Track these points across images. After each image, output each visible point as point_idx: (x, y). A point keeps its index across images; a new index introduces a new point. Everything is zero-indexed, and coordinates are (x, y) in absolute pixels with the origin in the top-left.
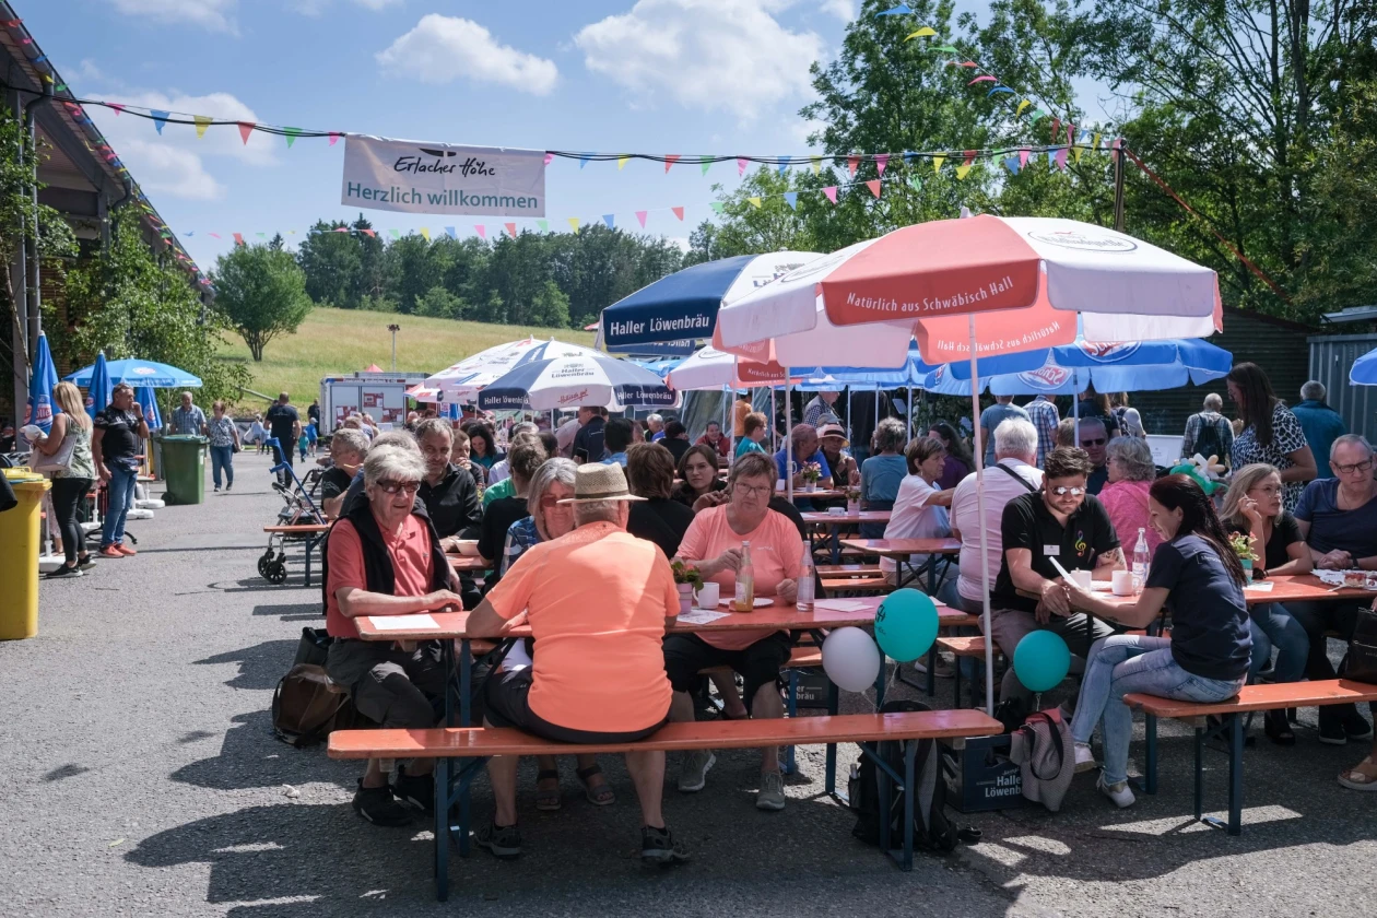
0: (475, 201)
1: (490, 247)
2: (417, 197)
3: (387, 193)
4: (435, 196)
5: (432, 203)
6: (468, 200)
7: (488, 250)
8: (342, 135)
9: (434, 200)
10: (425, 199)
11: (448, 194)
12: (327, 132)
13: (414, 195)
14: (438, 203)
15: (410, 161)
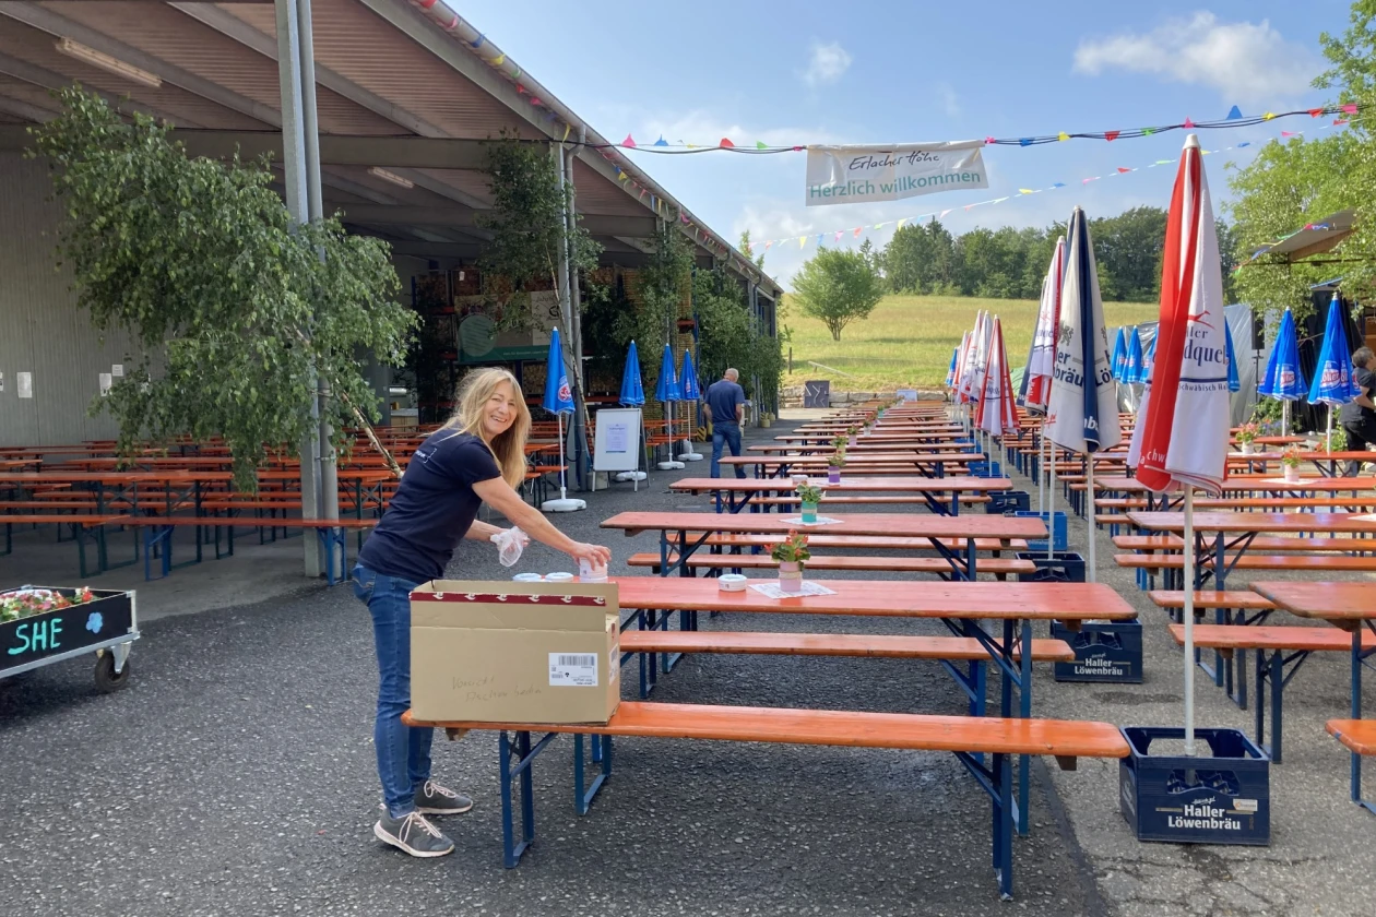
0: (922, 182)
1: (1044, 235)
2: (870, 189)
3: (844, 188)
4: (886, 186)
5: (884, 191)
6: (916, 183)
7: (1043, 238)
8: (804, 148)
9: (886, 189)
10: (878, 190)
11: (897, 182)
12: (792, 146)
13: (867, 187)
14: (890, 191)
15: (863, 160)
